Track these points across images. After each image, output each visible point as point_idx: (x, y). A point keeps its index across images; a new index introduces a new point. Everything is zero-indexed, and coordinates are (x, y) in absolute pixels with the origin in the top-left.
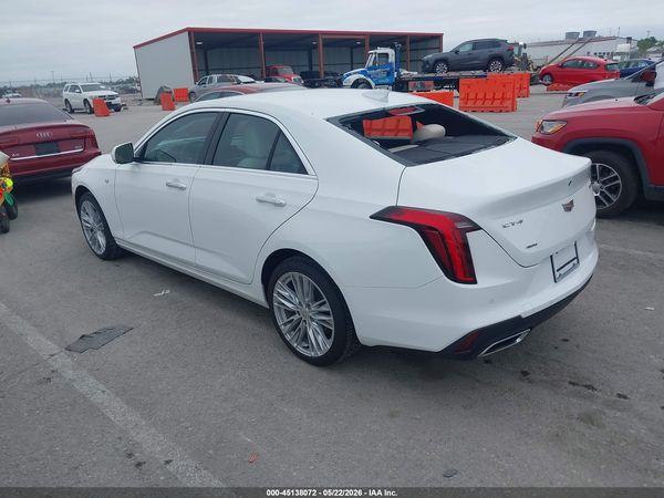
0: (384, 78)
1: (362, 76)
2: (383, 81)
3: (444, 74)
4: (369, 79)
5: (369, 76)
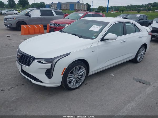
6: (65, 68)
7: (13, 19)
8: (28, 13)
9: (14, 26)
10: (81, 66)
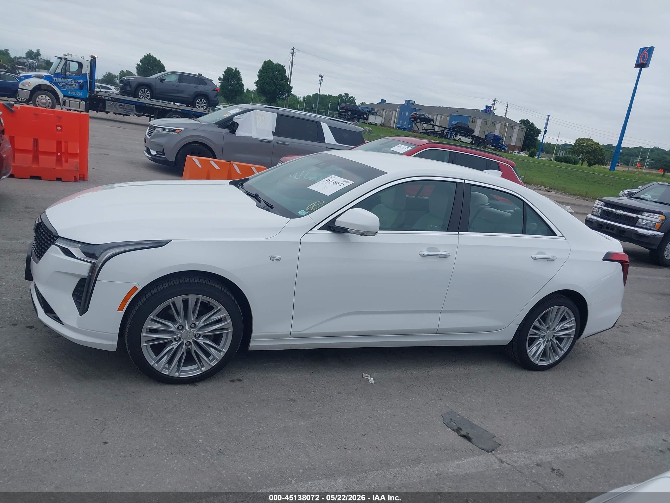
0: (75, 91)
1: (47, 82)
2: (73, 94)
3: (146, 101)
4: (56, 88)
5: (56, 84)
6: (135, 288)
7: (174, 131)
8: (231, 118)
9: (171, 158)
10: (213, 302)
